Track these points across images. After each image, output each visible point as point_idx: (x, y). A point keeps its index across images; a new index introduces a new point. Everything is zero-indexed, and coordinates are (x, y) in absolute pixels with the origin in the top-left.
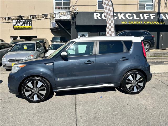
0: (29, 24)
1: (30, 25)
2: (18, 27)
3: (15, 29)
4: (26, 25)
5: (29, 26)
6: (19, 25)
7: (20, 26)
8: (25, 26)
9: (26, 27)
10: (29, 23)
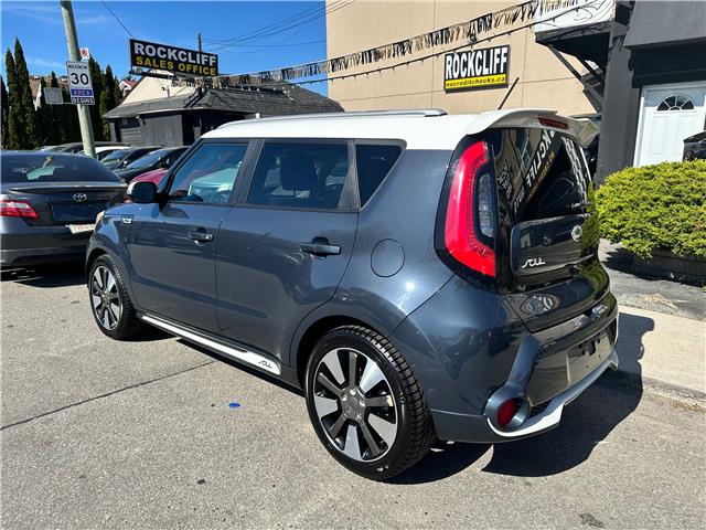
0: (499, 65)
1: (502, 71)
2: (457, 84)
3: (448, 91)
4: (486, 71)
5: (498, 73)
6: (463, 74)
7: (466, 77)
8: (481, 75)
9: (484, 81)
10: (497, 61)
